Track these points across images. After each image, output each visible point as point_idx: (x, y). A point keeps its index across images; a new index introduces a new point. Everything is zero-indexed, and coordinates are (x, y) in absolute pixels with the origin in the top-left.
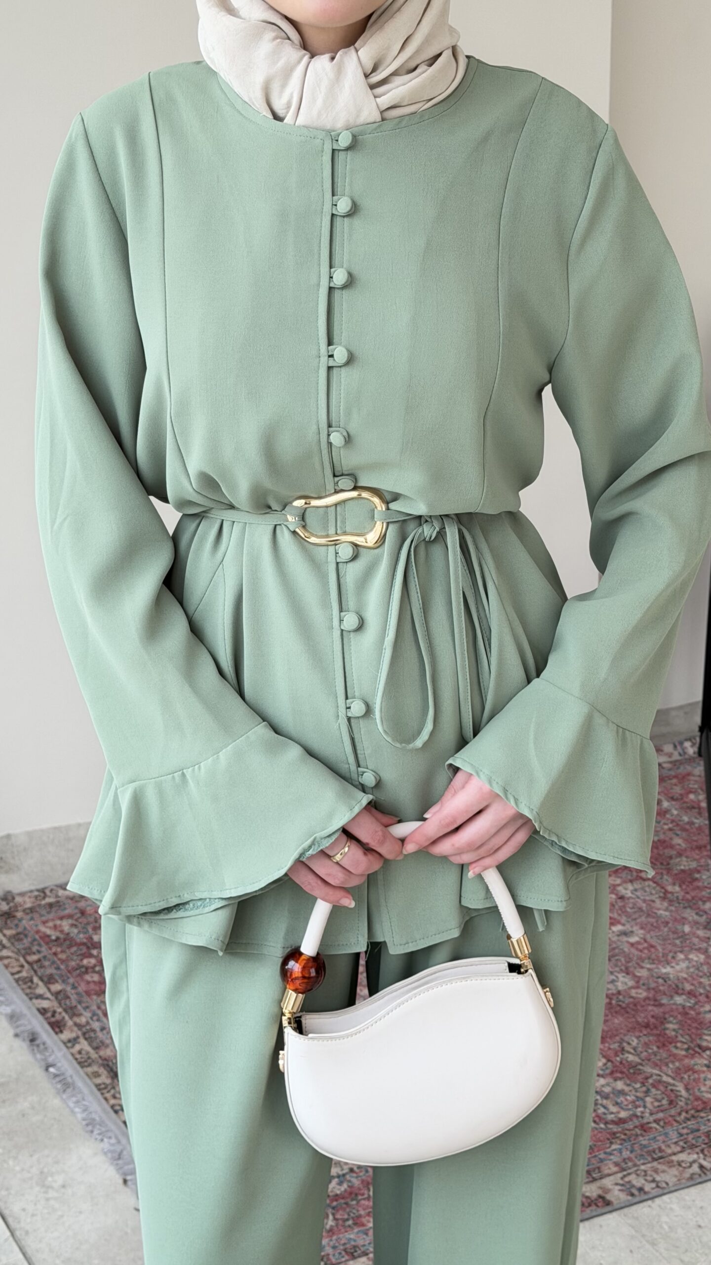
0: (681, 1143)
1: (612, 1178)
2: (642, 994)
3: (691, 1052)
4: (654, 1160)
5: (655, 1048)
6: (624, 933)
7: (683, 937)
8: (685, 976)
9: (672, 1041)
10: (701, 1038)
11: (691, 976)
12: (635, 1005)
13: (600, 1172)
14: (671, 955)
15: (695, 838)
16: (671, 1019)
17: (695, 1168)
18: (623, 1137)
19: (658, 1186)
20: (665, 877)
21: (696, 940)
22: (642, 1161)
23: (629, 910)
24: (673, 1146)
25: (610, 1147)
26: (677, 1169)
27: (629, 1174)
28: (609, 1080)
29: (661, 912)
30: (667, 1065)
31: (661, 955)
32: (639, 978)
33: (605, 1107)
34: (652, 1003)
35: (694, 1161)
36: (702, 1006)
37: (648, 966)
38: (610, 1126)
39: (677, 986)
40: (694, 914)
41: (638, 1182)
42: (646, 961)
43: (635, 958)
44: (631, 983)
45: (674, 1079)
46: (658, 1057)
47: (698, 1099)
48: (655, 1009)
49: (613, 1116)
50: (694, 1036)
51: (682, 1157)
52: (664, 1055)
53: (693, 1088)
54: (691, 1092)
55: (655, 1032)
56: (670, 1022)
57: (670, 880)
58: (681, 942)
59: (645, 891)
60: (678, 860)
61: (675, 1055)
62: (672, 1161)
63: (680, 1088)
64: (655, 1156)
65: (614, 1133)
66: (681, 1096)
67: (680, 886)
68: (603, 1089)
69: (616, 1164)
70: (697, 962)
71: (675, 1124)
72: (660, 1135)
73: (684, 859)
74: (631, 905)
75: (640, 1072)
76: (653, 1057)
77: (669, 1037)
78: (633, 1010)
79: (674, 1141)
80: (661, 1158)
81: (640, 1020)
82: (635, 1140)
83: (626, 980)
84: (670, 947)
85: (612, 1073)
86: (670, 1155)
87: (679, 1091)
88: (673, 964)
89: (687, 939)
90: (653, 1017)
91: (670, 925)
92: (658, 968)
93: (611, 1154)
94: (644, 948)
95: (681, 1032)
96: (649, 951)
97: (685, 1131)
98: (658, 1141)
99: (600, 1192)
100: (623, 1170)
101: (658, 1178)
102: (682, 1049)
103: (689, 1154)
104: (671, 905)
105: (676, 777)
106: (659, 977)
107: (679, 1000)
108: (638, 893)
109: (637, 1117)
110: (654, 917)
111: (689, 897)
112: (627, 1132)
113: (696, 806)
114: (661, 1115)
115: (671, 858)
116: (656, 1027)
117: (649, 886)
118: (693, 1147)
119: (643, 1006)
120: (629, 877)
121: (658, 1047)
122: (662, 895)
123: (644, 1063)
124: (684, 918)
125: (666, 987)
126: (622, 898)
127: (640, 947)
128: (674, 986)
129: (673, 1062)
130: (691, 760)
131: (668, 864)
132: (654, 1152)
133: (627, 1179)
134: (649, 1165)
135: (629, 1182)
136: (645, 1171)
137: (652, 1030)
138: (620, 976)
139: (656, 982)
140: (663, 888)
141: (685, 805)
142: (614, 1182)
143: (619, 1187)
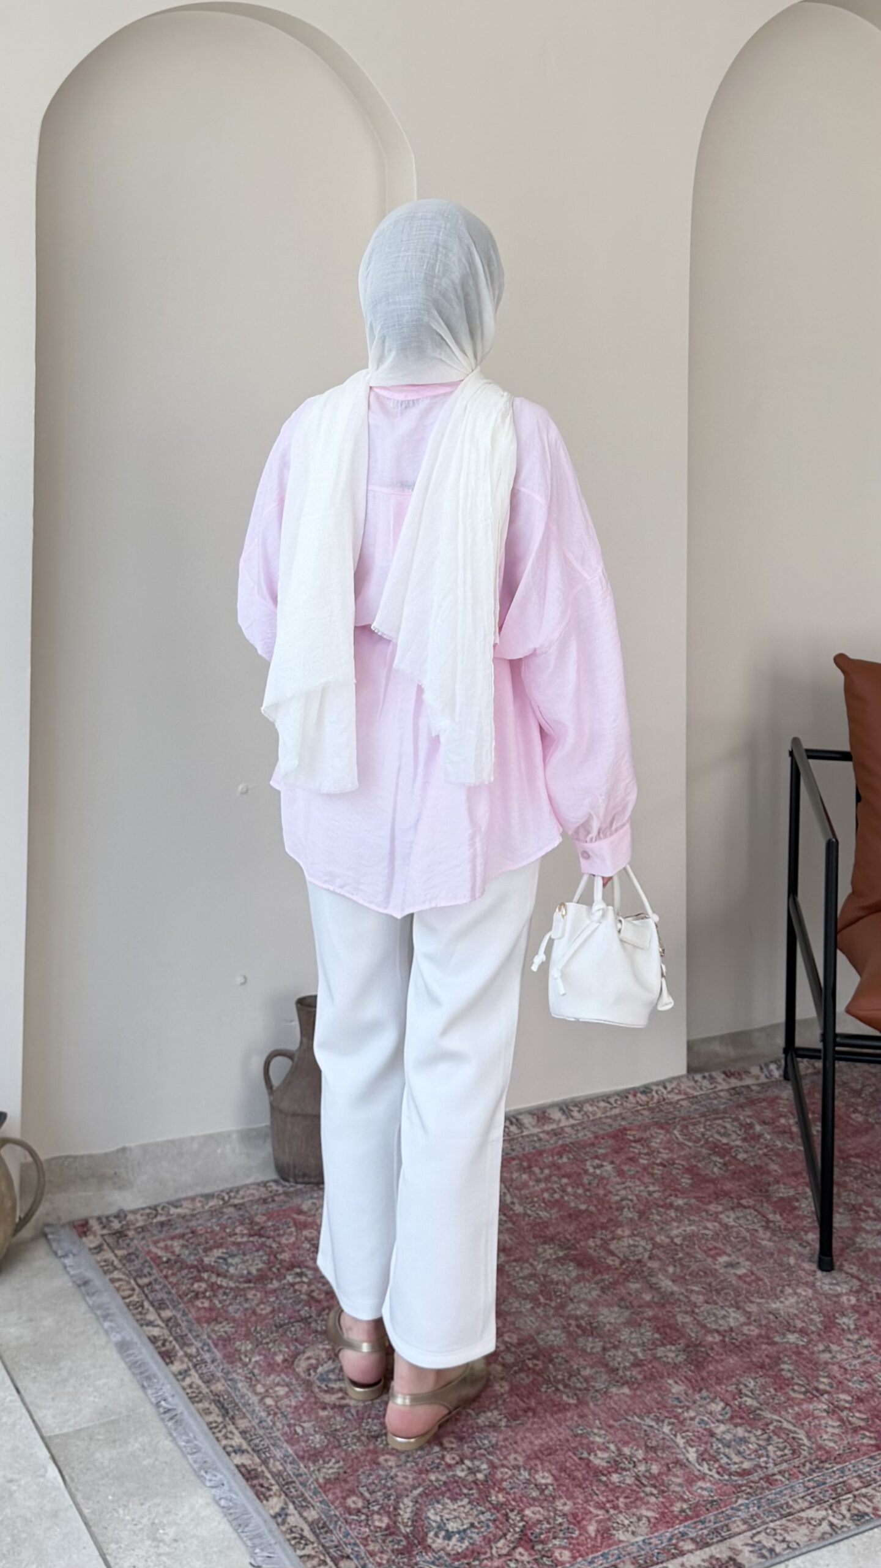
0: (809, 1498)
1: (741, 1536)
2: (753, 1331)
3: (809, 1394)
4: (783, 1516)
5: (772, 1390)
6: (731, 1265)
7: (789, 1269)
8: (796, 1312)
9: (789, 1382)
10: (818, 1381)
11: (801, 1312)
12: (749, 1343)
13: (728, 1530)
14: (779, 1289)
15: (790, 1164)
16: (786, 1359)
17: (825, 1527)
18: (749, 1490)
19: (789, 1547)
20: (765, 1205)
21: (802, 1273)
22: (771, 1518)
23: (732, 1239)
24: (800, 1501)
25: (736, 1502)
26: (808, 1528)
27: (759, 1533)
28: (729, 1426)
29: (764, 1243)
30: (786, 1410)
31: (769, 1288)
32: (750, 1313)
33: (728, 1458)
34: (765, 1341)
35: (823, 1519)
36: (815, 1345)
37: (758, 1300)
38: (736, 1478)
39: (788, 1323)
40: (797, 1245)
41: (768, 1542)
42: (756, 1295)
43: (744, 1292)
44: (742, 1319)
45: (795, 1426)
46: (777, 1401)
47: (820, 1447)
48: (769, 1348)
49: (736, 1466)
50: (810, 1378)
51: (810, 1513)
52: (783, 1399)
53: (815, 1436)
54: (813, 1440)
55: (771, 1373)
56: (784, 1363)
57: (771, 1208)
58: (788, 1275)
59: (748, 1220)
60: (776, 1187)
61: (793, 1399)
62: (802, 1518)
63: (802, 1435)
64: (784, 1512)
65: (740, 1486)
66: (804, 1445)
67: (781, 1215)
68: (724, 1436)
69: (745, 1522)
70: (805, 1296)
71: (801, 1476)
72: (786, 1489)
73: (782, 1186)
74: (734, 1234)
75: (758, 1418)
76: (771, 1401)
77: (785, 1379)
78: (747, 1348)
79: (801, 1495)
80: (790, 1514)
81: (755, 1360)
82: (761, 1494)
83: (738, 1316)
84: (777, 1280)
85: (732, 1418)
86: (799, 1512)
87: (801, 1439)
88: (782, 1299)
89: (794, 1272)
90: (767, 1356)
91: (775, 1256)
92: (768, 1303)
93: (739, 1510)
94: (752, 1281)
95: (796, 1373)
96: (757, 1284)
97: (811, 1484)
98: (785, 1495)
99: (730, 1554)
100: (753, 1528)
101: (788, 1538)
102: (800, 1393)
103: (818, 1510)
104: (775, 1235)
105: (764, 1100)
106: (770, 1313)
107: (792, 1338)
108: (741, 1221)
109: (760, 1467)
110: (759, 1248)
111: (790, 1226)
112: (752, 1485)
113: (787, 1130)
114: (785, 1466)
115: (769, 1184)
116: (771, 1368)
117: (750, 1214)
118: (820, 1502)
119: (756, 1345)
120: (731, 1204)
121: (775, 1390)
122: (764, 1224)
123: (763, 1407)
124: (787, 1249)
125: (778, 1323)
126: (726, 1227)
127: (748, 1279)
128: (786, 1323)
129: (792, 1407)
130: (776, 1083)
131: (767, 1191)
132: (782, 1508)
133: (756, 1539)
134: (778, 1523)
135: (759, 1542)
136: (774, 1530)
137: (767, 1370)
138: (731, 1310)
139: (767, 1318)
140: (764, 1216)
141: (776, 1129)
142: (743, 1543)
143: (751, 1549)
